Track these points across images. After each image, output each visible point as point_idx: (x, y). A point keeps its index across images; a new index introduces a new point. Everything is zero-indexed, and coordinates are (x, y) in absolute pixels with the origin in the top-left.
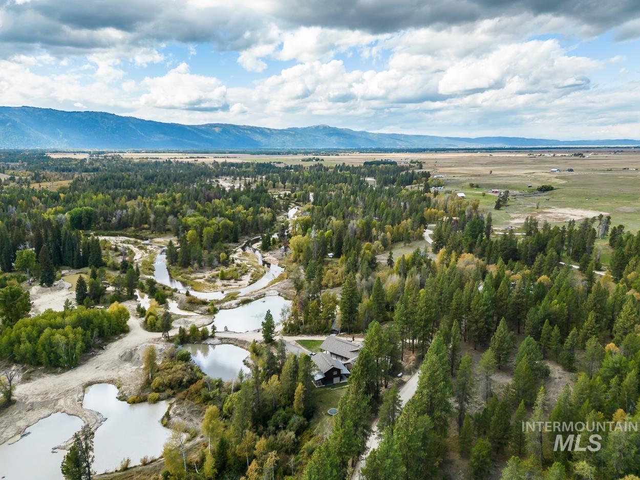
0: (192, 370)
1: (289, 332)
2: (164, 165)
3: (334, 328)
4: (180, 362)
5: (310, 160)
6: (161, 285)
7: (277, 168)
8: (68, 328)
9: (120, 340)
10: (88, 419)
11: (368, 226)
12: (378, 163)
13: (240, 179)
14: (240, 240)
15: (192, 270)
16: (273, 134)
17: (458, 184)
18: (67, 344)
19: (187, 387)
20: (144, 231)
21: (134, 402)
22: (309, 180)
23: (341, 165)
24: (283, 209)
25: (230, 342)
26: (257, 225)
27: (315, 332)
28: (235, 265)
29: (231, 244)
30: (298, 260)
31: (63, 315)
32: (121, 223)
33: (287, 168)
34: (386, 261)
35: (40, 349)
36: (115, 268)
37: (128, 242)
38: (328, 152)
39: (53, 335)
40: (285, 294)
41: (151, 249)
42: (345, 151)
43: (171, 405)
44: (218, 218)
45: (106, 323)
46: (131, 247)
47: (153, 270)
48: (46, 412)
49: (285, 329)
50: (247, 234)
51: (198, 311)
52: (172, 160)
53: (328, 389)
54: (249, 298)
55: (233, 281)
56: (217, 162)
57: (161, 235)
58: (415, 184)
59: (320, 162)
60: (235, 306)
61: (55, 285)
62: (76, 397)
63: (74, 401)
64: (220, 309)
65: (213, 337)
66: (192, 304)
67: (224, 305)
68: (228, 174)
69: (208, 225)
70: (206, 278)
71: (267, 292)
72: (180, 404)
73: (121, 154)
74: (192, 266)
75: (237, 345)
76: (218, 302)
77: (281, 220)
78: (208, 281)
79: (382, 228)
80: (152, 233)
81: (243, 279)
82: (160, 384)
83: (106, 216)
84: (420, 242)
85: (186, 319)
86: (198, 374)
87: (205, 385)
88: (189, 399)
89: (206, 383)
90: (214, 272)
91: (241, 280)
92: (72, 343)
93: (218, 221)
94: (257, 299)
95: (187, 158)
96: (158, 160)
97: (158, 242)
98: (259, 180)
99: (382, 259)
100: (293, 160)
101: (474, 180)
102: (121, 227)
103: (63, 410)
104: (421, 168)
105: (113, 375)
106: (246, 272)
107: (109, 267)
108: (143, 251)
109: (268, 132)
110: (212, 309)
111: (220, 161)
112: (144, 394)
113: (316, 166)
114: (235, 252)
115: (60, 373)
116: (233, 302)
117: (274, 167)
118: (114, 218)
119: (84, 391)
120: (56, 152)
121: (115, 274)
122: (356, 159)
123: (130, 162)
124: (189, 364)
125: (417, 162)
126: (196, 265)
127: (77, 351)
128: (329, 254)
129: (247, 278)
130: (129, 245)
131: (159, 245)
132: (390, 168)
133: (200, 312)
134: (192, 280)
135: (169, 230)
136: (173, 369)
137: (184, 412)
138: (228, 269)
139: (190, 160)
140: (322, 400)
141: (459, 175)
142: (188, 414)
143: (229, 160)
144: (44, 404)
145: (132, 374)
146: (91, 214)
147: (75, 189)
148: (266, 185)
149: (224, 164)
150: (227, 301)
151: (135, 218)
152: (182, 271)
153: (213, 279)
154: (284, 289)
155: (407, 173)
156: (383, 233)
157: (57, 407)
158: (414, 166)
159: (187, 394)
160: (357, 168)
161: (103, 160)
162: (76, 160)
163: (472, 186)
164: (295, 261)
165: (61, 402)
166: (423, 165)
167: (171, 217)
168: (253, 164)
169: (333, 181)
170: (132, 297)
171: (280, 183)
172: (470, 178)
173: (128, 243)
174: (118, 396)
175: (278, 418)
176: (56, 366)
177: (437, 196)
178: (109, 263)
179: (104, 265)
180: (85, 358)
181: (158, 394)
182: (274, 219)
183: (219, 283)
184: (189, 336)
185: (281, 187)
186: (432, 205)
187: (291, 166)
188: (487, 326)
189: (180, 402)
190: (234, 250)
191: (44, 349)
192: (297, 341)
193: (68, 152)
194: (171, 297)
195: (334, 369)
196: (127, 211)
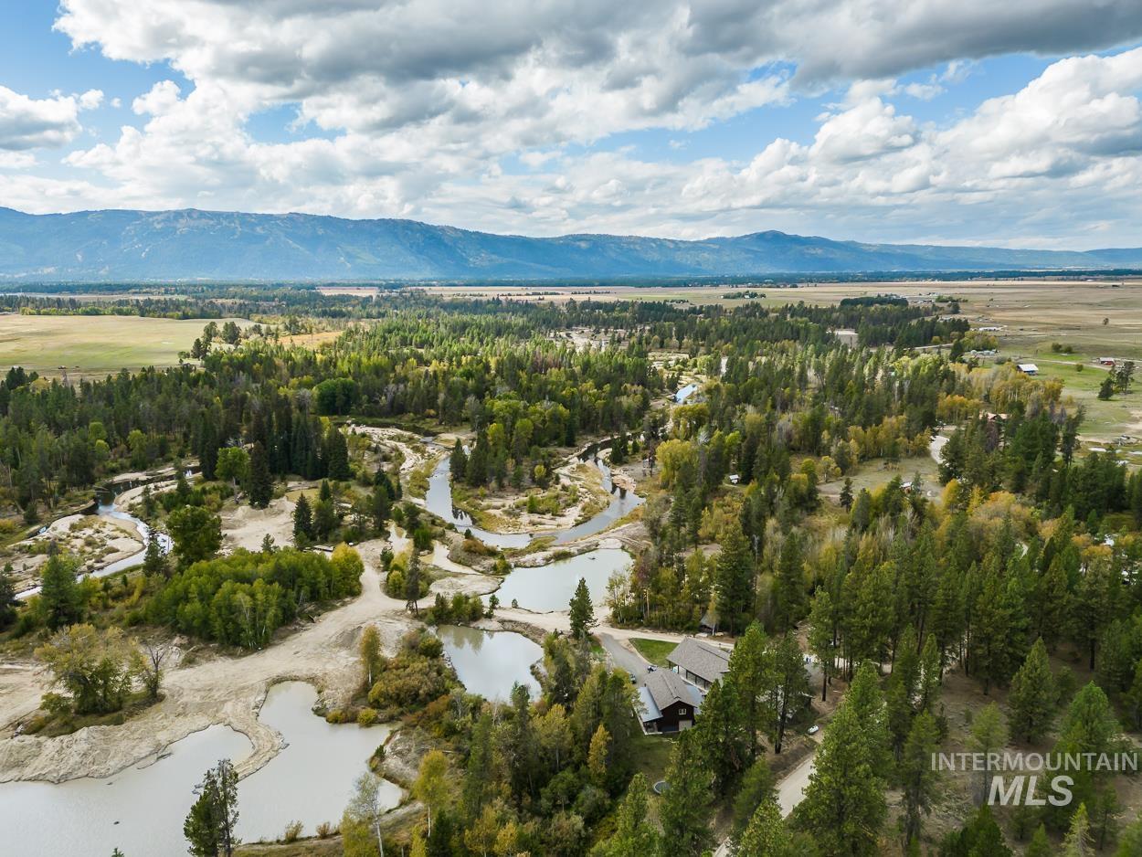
0: (439, 673)
1: (622, 621)
2: (488, 306)
3: (704, 621)
4: (423, 657)
5: (740, 295)
6: (431, 516)
7: (675, 311)
8: (258, 584)
9: (343, 608)
10: (261, 742)
11: (816, 424)
12: (869, 302)
13: (606, 332)
14: (577, 443)
15: (487, 492)
16: (679, 249)
17: (1028, 345)
18: (254, 610)
19: (424, 703)
20: (428, 420)
21: (335, 721)
22: (727, 334)
23: (796, 305)
24: (668, 387)
25: (517, 629)
26: (611, 416)
27: (669, 627)
28: (559, 487)
29: (562, 450)
30: (671, 484)
31: (258, 559)
32: (395, 405)
33: (693, 311)
34: (839, 496)
35: (213, 613)
36: (366, 482)
37: (399, 438)
38: (777, 281)
39: (235, 592)
40: (633, 547)
41: (431, 451)
42: (810, 280)
43: (393, 733)
44: (546, 403)
45: (322, 578)
46: (402, 447)
47: (426, 489)
48: (201, 720)
49: (615, 615)
50: (593, 431)
51: (477, 567)
52: (501, 298)
53: (666, 740)
54: (567, 549)
55: (548, 516)
56: (575, 302)
57: (454, 428)
58: (936, 343)
59: (756, 300)
60: (542, 562)
61: (271, 506)
62: (253, 700)
63: (247, 707)
64: (516, 566)
65: (489, 616)
66: (472, 553)
67: (522, 559)
68: (587, 324)
69: (526, 416)
70: (507, 508)
71: (601, 542)
72: (406, 734)
73: (426, 288)
74: (486, 486)
75: (527, 636)
76: (515, 553)
77: (660, 407)
78: (508, 513)
79: (840, 431)
80: (441, 424)
81: (566, 513)
82: (381, 694)
83: (373, 393)
84: (919, 461)
85: (454, 580)
86: (448, 683)
87: (452, 706)
88: (422, 727)
89: (454, 701)
90: (523, 499)
91: (563, 516)
92: (260, 608)
93: (545, 407)
94: (582, 552)
95: (528, 295)
96: (479, 298)
97: (446, 441)
98: (638, 334)
99: (831, 491)
100: (709, 297)
101: (1064, 338)
102: (393, 412)
103: (226, 722)
104: (956, 311)
105: (316, 668)
106: (575, 501)
107: (359, 479)
108: (418, 455)
109: (672, 246)
110: (501, 565)
111: (580, 298)
112: (355, 709)
113: (747, 307)
114: (566, 463)
115: (240, 656)
116: (540, 556)
117: (671, 310)
118: (383, 398)
119: (267, 692)
120: (332, 285)
121: (364, 493)
122: (827, 295)
123: (436, 301)
124: (436, 662)
125: (950, 299)
126: (493, 484)
127: (267, 622)
128: (732, 477)
129: (573, 513)
130: (398, 444)
131: (446, 445)
132: (890, 312)
133: (481, 569)
134: (482, 510)
135: (467, 420)
136: (408, 670)
137: (409, 750)
138: (546, 494)
139: (531, 299)
140: (650, 761)
141: (1033, 327)
142: (415, 755)
143: (594, 298)
144: (201, 709)
145: (344, 668)
146: (349, 390)
147: (341, 346)
148: (648, 343)
149: (585, 305)
150: (529, 553)
151: (415, 399)
152: (468, 494)
153: (518, 511)
154: (633, 537)
155: (922, 323)
156: (841, 442)
157: (221, 715)
158: (941, 309)
159: (422, 717)
160: (825, 311)
161: (396, 298)
162: (357, 298)
163: (1057, 349)
164: (665, 486)
165: (228, 707)
166: (961, 306)
167: (471, 399)
168: (633, 304)
169: (770, 336)
170: (381, 533)
171: (674, 339)
172: (1055, 333)
173: (399, 441)
174: (315, 707)
175: (560, 785)
176: (236, 644)
177: (974, 370)
178: (359, 473)
179: (353, 475)
180: (282, 634)
181: (375, 711)
182: (645, 406)
183: (525, 517)
184: (451, 612)
185: (674, 347)
186: (957, 387)
187: (702, 307)
188: (1011, 650)
189: (406, 730)
190: (565, 459)
191: (220, 615)
192: (631, 640)
193: (350, 286)
194: (441, 537)
195: (679, 705)
196: (405, 386)
